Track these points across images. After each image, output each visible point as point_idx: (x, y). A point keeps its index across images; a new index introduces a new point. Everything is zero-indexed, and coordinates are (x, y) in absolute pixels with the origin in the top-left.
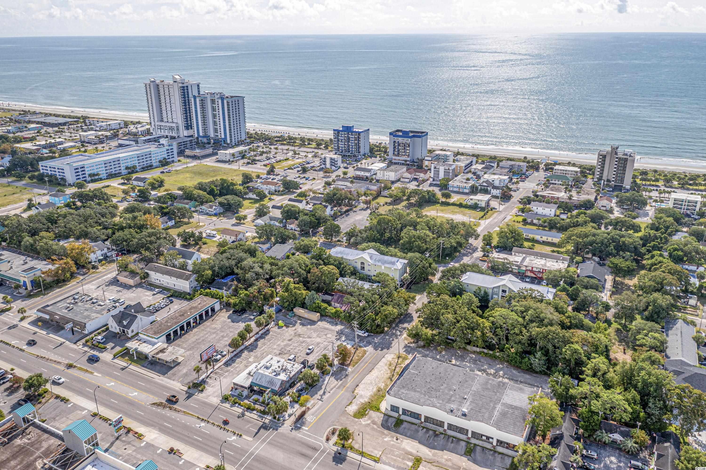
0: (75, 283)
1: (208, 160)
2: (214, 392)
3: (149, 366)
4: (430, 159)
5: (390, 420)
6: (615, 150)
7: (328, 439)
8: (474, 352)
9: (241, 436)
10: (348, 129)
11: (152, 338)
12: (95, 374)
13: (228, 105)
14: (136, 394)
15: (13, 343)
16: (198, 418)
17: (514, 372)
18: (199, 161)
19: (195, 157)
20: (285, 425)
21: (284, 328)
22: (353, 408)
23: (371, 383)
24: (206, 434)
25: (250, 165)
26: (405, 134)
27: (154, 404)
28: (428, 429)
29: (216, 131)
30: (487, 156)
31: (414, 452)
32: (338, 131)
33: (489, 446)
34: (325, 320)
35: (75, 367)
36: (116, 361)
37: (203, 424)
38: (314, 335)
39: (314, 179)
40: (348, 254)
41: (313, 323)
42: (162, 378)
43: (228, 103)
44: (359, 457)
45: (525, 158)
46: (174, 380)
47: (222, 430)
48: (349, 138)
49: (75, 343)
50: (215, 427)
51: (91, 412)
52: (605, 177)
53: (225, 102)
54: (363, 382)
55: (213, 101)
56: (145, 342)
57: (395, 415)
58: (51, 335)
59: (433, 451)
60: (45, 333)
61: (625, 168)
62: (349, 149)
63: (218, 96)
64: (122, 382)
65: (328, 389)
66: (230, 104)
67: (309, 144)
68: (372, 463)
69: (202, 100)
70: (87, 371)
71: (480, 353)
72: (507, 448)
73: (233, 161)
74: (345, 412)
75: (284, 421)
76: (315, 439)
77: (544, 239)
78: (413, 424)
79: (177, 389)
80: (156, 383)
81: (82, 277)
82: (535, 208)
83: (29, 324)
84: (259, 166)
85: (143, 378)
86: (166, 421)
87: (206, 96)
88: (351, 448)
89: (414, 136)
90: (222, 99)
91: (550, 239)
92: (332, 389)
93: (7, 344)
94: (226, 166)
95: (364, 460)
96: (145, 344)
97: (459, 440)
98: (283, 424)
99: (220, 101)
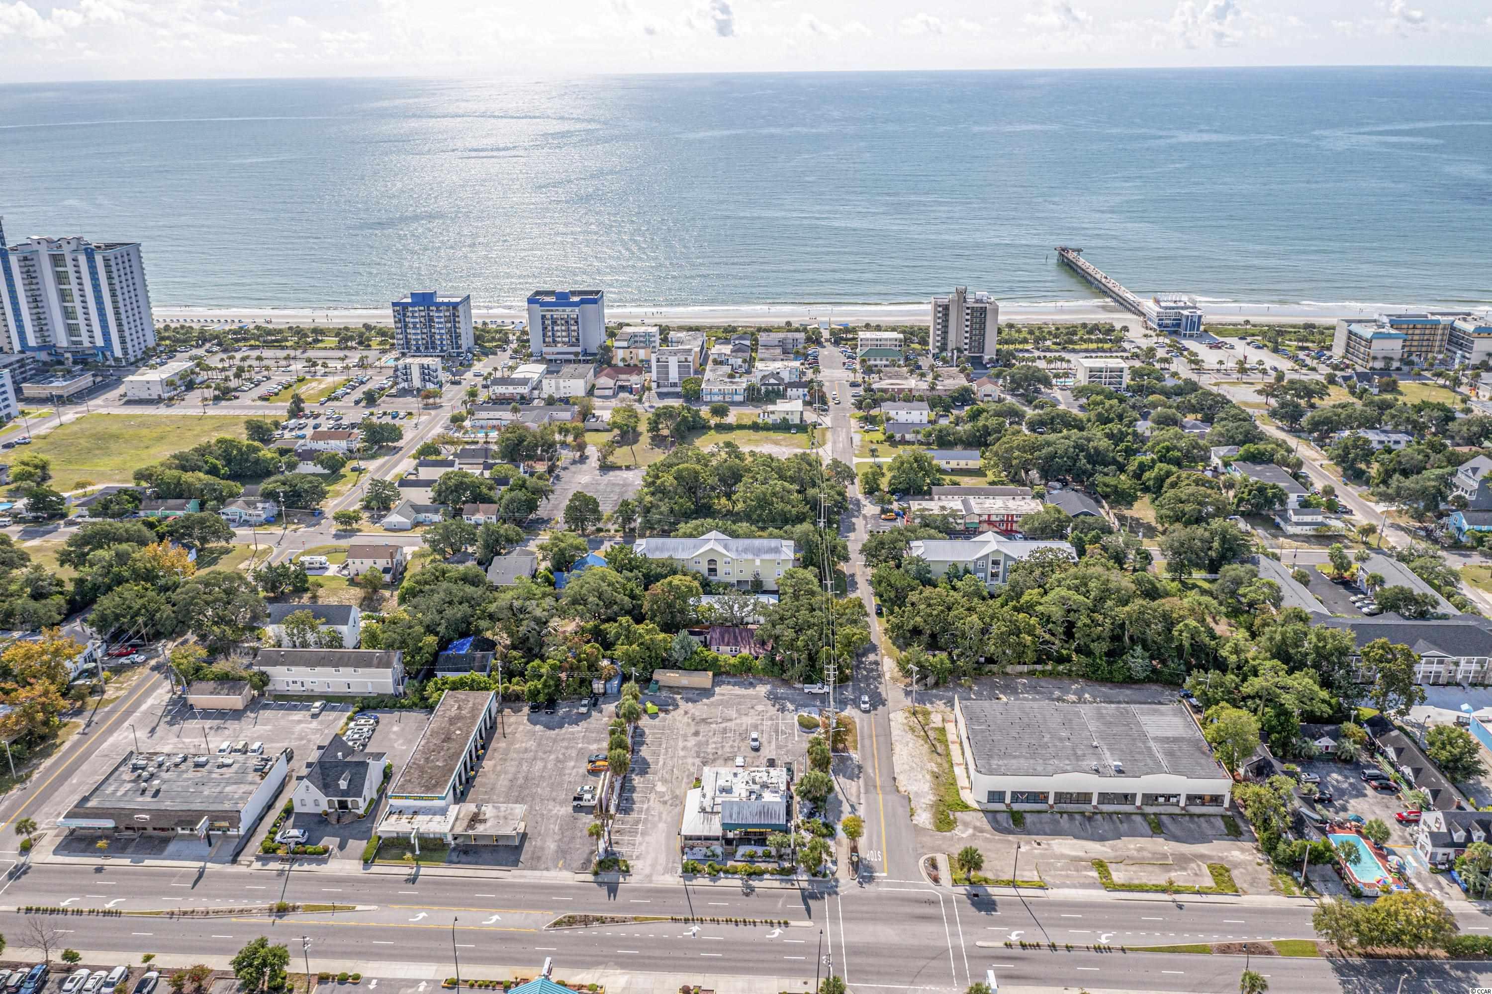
0: (75, 737)
1: (99, 401)
2: (653, 866)
3: (463, 858)
4: (625, 344)
5: (999, 817)
6: (962, 295)
7: (936, 880)
8: (1021, 674)
9: (786, 923)
10: (425, 300)
11: (432, 799)
12: (359, 908)
13: (107, 266)
14: (495, 918)
15: (64, 904)
16: (674, 920)
17: (1103, 689)
18: (82, 408)
19: (60, 401)
20: (842, 881)
21: (662, 715)
22: (924, 818)
23: (912, 768)
24: (719, 942)
25: (224, 403)
26: (563, 299)
27: (555, 924)
28: (1070, 814)
29: (72, 330)
30: (718, 328)
31: (1081, 854)
32: (405, 306)
33: (1177, 810)
34: (723, 683)
35: (294, 909)
36: (374, 869)
37: (695, 928)
38: (733, 713)
39: (410, 414)
40: (675, 549)
41: (707, 693)
42: (515, 872)
43: (106, 260)
44: (1011, 891)
45: (788, 324)
46: (547, 869)
47: (741, 926)
48: (431, 319)
49: (234, 861)
50: (723, 926)
51: (437, 982)
52: (951, 345)
53: (99, 259)
54: (897, 770)
55: (57, 260)
56: (415, 813)
57: (1001, 807)
58: (147, 862)
59: (1107, 843)
60: (127, 861)
61: (983, 324)
62: (433, 342)
63: (73, 245)
64: (440, 904)
65: (854, 799)
66: (113, 263)
67: (316, 341)
68: (1040, 892)
69: (26, 259)
70: (334, 908)
71: (1032, 673)
72: (1203, 804)
73: (171, 399)
74: (918, 830)
75: (833, 874)
76: (915, 886)
77: (953, 464)
78: (1039, 812)
79: (571, 883)
80: (512, 886)
81: (81, 721)
82: (892, 413)
83: (55, 852)
84: (249, 403)
85: (477, 884)
86: (618, 947)
87: (35, 247)
88: (986, 880)
89: (583, 302)
90: (90, 254)
91: (963, 464)
92: (858, 796)
93: (53, 911)
94: (162, 411)
95: (1022, 892)
96: (419, 818)
97: (1128, 815)
98: (837, 881)
99: (82, 259)
